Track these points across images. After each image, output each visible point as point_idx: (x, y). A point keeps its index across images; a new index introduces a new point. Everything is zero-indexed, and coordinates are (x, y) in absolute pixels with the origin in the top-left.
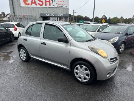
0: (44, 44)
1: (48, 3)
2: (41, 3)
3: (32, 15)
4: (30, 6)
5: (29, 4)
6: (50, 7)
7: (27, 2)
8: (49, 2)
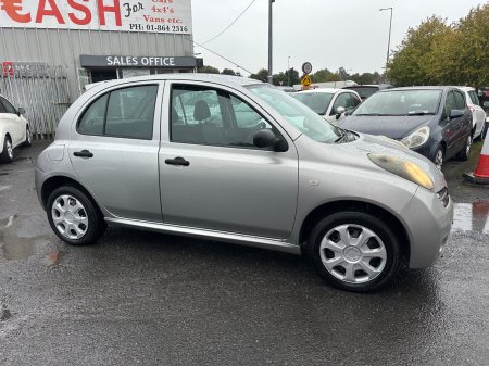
0: (180, 162)
1: (110, 17)
2: (81, 15)
3: (46, 60)
4: (32, 24)
5: (27, 18)
6: (118, 28)
7: (20, 8)
8: (116, 9)
